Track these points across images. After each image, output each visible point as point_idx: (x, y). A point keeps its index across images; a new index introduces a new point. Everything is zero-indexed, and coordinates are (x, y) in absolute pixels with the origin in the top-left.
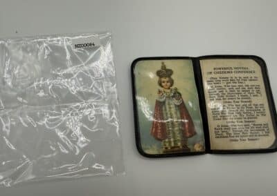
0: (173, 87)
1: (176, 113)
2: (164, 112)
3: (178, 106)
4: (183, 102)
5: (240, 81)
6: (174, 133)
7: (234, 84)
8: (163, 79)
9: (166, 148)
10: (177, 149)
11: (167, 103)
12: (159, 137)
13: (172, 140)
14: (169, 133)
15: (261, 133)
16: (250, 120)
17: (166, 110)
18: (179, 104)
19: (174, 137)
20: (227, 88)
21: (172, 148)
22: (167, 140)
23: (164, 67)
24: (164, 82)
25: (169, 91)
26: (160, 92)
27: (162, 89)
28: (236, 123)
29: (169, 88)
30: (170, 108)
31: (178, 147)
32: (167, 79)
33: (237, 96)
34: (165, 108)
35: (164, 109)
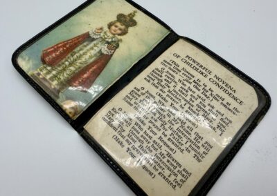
0: (119, 37)
1: (91, 57)
2: (81, 46)
3: (102, 54)
4: (112, 55)
5: (208, 94)
6: (64, 69)
7: (194, 89)
8: (118, 24)
9: (39, 74)
10: (47, 84)
11: (95, 42)
12: (47, 59)
13: (54, 72)
14: (60, 66)
15: (167, 173)
16: (169, 143)
17: (85, 46)
18: (105, 53)
19: (59, 73)
20: (180, 85)
21: (44, 79)
22: (49, 68)
23: (132, 15)
24: (116, 26)
25: (111, 36)
26: (101, 29)
27: (106, 29)
28: (145, 128)
29: (114, 35)
30: (92, 48)
31: (50, 84)
32: (123, 27)
33: (183, 102)
34: (87, 45)
35: (85, 44)
